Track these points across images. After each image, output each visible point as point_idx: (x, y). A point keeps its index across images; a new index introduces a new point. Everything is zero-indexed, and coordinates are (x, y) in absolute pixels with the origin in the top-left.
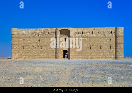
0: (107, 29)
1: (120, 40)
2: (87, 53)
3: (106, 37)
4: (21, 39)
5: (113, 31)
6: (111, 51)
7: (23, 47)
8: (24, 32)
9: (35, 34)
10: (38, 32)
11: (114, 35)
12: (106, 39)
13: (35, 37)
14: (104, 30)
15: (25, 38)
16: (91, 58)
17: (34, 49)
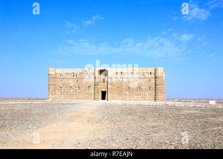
0: (146, 70)
1: (159, 81)
2: (126, 94)
3: (145, 78)
4: (58, 80)
5: (153, 72)
6: (150, 93)
7: (61, 87)
8: (62, 72)
9: (73, 74)
10: (76, 72)
11: (154, 76)
12: (146, 80)
13: (73, 77)
14: (143, 70)
15: (63, 78)
16: (130, 100)
17: (72, 90)
